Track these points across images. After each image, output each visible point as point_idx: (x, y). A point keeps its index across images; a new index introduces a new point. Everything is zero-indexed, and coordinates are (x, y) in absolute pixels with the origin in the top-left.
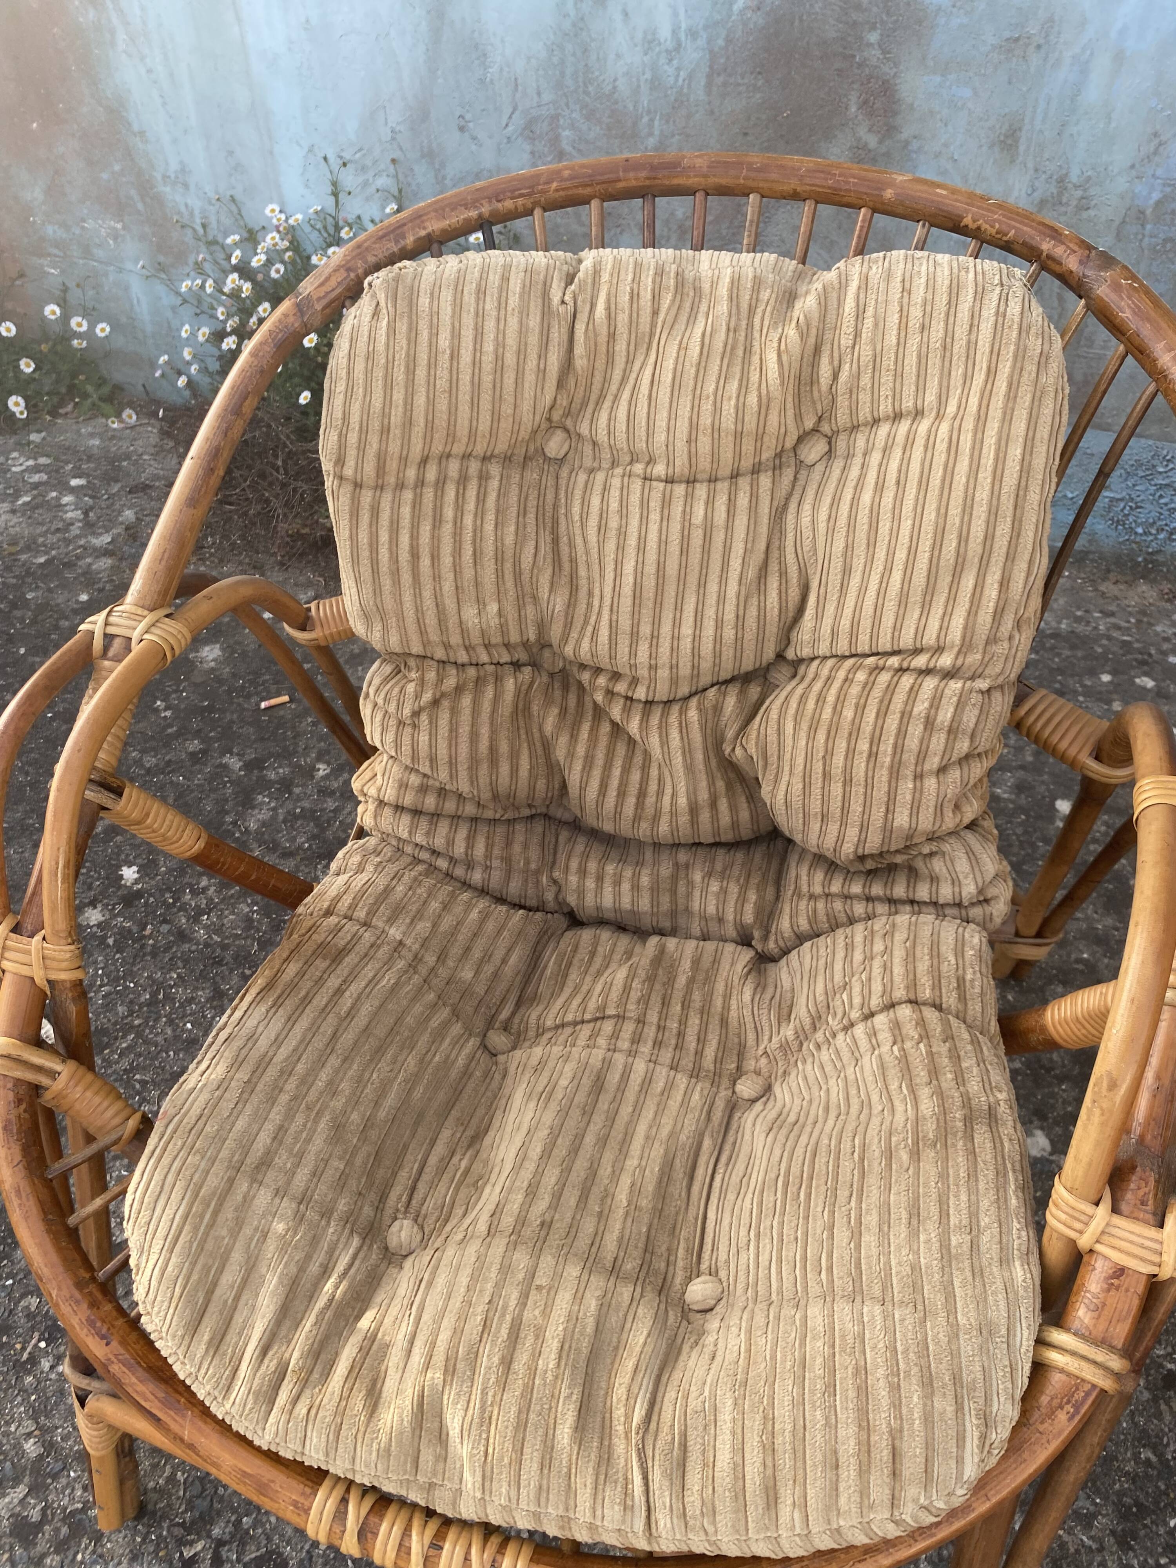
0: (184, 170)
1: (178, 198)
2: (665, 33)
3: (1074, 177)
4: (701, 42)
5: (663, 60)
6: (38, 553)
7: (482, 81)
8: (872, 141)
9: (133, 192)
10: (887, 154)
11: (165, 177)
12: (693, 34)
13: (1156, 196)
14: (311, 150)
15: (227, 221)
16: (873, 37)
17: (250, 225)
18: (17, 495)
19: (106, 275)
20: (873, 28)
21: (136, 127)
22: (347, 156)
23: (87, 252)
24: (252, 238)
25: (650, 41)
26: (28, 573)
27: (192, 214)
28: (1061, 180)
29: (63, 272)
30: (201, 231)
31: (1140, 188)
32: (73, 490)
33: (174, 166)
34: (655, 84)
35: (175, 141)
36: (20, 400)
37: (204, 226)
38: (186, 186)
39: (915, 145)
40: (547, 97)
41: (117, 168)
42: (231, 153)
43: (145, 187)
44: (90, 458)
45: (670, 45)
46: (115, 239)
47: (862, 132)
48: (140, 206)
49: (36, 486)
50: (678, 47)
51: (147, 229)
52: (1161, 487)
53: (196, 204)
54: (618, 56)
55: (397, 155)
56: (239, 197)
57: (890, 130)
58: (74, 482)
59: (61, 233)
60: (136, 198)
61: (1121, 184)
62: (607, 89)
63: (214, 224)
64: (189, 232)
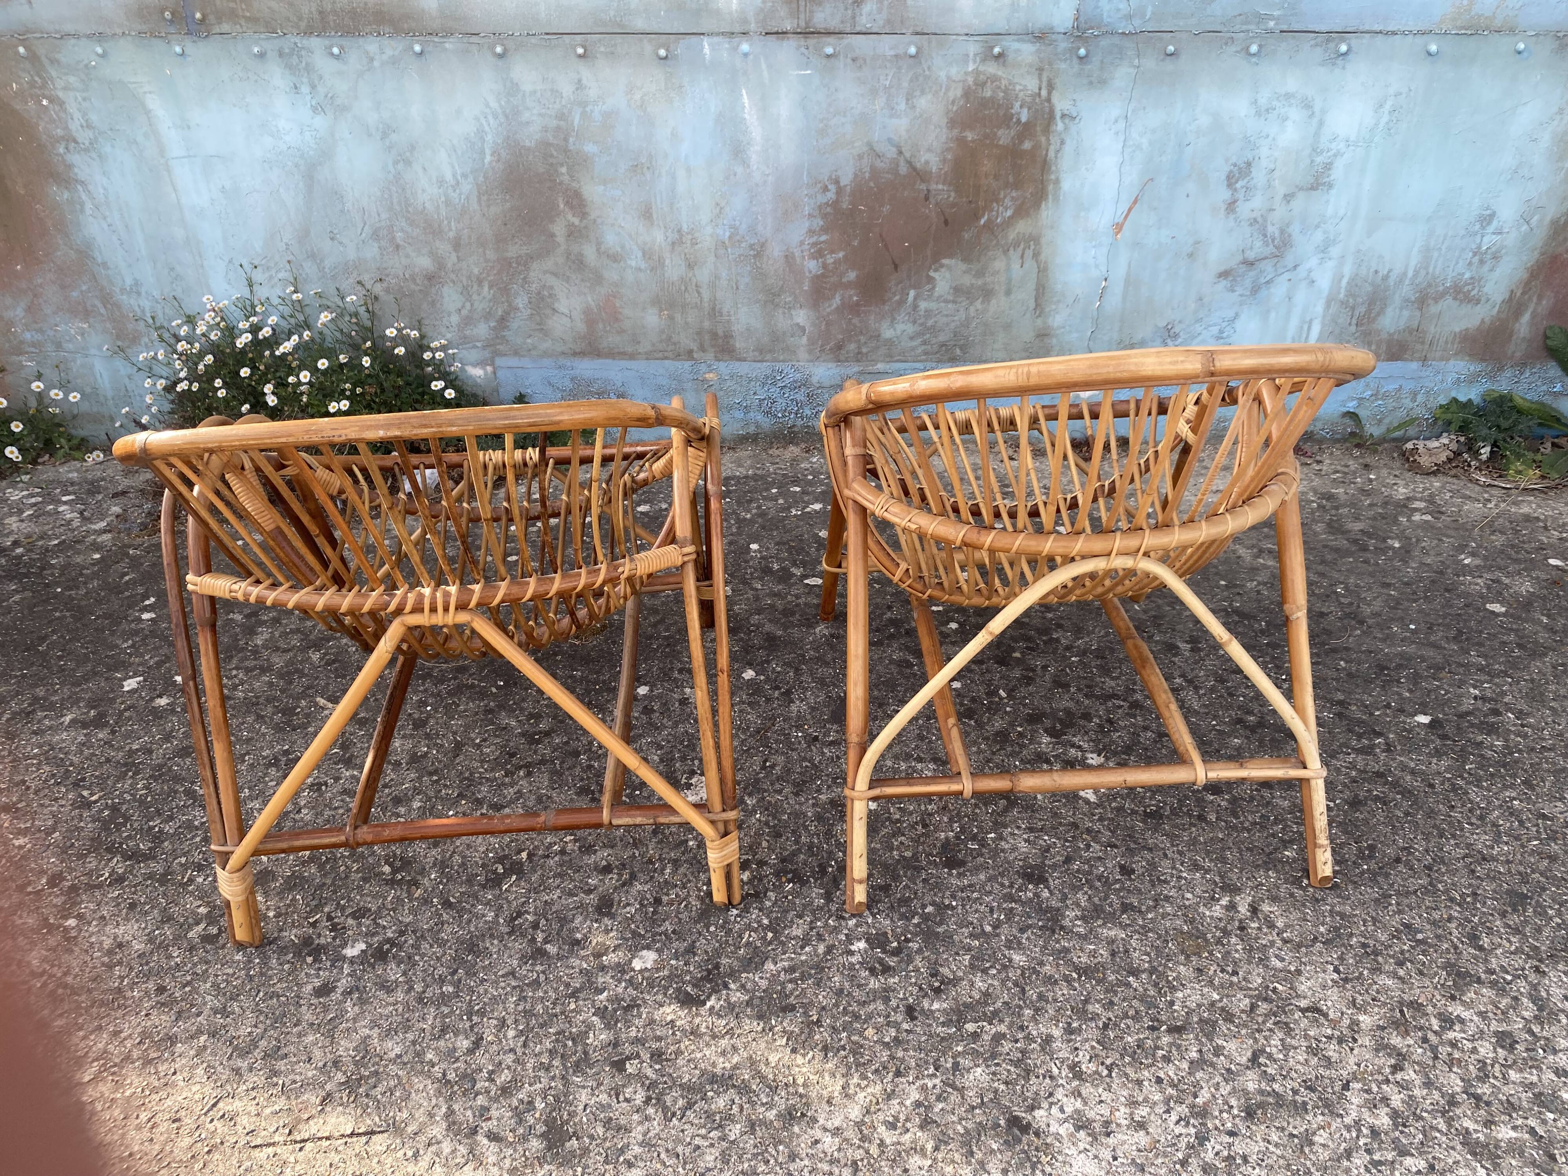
0: (137, 283)
1: (132, 301)
2: (449, 176)
3: (685, 228)
4: (471, 179)
5: (450, 191)
6: (50, 539)
7: (342, 211)
8: (576, 221)
9: (97, 302)
10: (586, 227)
11: (123, 290)
12: (465, 176)
13: (728, 234)
14: (230, 261)
15: (169, 312)
16: (564, 170)
17: (188, 313)
18: (21, 511)
19: (74, 361)
20: (562, 165)
21: (99, 260)
22: (256, 263)
23: (59, 346)
24: (191, 320)
25: (441, 182)
26: (47, 550)
27: (143, 311)
28: (679, 231)
29: (38, 363)
30: (151, 321)
31: (719, 231)
32: (65, 503)
33: (129, 281)
34: (448, 203)
35: (130, 266)
36: (14, 449)
37: (153, 318)
38: (139, 294)
39: (599, 221)
40: (384, 216)
41: (84, 288)
42: (172, 269)
43: (106, 299)
44: (72, 484)
45: (453, 182)
46: (82, 335)
47: (570, 216)
48: (103, 311)
49: (35, 505)
50: (458, 183)
51: (108, 325)
52: (782, 388)
53: (146, 304)
54: (424, 191)
55: (291, 258)
56: (179, 295)
57: (584, 215)
58: (64, 499)
59: (38, 337)
60: (100, 305)
61: (709, 230)
62: (420, 208)
63: (161, 315)
64: (142, 323)
